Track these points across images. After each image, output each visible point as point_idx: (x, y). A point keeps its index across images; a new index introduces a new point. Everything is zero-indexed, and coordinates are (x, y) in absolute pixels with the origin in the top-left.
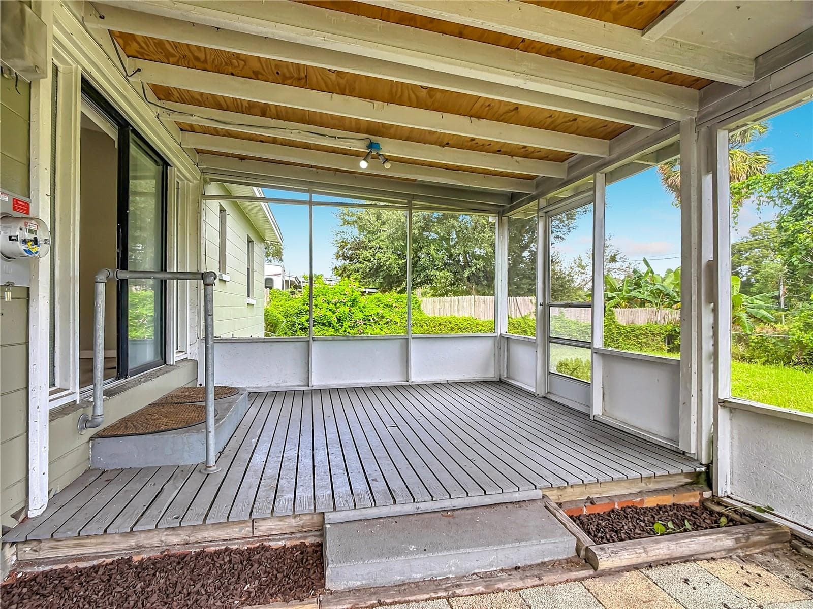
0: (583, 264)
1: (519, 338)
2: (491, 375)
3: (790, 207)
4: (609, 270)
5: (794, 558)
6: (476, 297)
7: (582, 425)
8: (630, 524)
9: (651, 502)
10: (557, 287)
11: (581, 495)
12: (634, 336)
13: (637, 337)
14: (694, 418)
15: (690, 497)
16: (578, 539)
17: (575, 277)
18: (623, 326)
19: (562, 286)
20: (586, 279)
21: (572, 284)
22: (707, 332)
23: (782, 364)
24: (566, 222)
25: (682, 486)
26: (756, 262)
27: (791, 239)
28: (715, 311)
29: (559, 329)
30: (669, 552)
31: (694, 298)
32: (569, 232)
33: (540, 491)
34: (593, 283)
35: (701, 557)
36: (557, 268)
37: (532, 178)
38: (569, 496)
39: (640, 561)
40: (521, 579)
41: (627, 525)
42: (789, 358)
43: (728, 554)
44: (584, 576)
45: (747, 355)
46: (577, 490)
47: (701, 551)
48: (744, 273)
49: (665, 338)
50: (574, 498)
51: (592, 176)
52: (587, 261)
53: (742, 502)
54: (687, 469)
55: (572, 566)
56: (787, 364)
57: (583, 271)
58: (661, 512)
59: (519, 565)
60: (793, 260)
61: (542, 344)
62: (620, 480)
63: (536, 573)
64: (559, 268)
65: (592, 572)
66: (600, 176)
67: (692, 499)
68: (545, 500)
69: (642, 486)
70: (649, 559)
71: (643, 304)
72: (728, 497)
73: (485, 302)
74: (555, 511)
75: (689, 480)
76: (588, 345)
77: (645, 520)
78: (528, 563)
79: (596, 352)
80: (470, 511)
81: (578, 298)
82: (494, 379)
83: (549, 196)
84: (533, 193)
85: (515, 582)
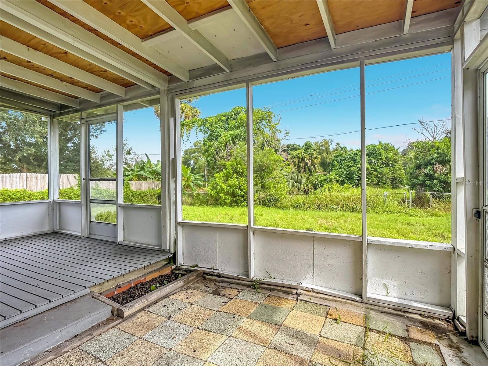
0: (110, 154)
1: (68, 202)
2: (46, 229)
3: (207, 135)
4: (126, 159)
5: (204, 281)
6: (28, 174)
7: (113, 249)
8: (140, 291)
9: (149, 278)
10: (93, 168)
11: (112, 285)
12: (141, 197)
13: (142, 197)
14: (168, 233)
15: (167, 270)
16: (113, 307)
17: (105, 162)
18: (135, 192)
19: (97, 167)
20: (112, 164)
21: (104, 167)
22: (173, 192)
23: (205, 206)
24: (99, 127)
25: (163, 266)
26: (196, 159)
27: (208, 150)
28: (176, 182)
29: (95, 195)
30: (157, 296)
31: (167, 176)
32: (101, 133)
33: (88, 289)
34: (117, 166)
35: (171, 294)
36: (93, 156)
37: (76, 98)
38: (106, 288)
39: (144, 305)
40: (79, 340)
41: (137, 293)
42: (208, 202)
43: (181, 289)
44: (116, 324)
45: (193, 202)
46: (110, 283)
47: (171, 291)
48: (192, 164)
49: (157, 197)
50: (109, 288)
51: (115, 105)
52: (113, 152)
53: (187, 266)
54: (165, 257)
55: (110, 322)
56: (207, 205)
57: (110, 159)
58: (154, 281)
59: (77, 333)
60: (208, 159)
61: (86, 205)
62: (134, 271)
63: (88, 333)
64: (94, 155)
65: (121, 320)
66: (120, 106)
67: (167, 271)
68: (91, 293)
69: (145, 271)
70: (149, 303)
71: (145, 179)
72: (182, 265)
73: (36, 178)
74: (98, 297)
75: (166, 263)
76: (114, 202)
77: (146, 287)
78: (83, 330)
79: (119, 206)
80: (38, 316)
81: (107, 175)
82: (49, 232)
83: (89, 111)
84: (77, 108)
85: (75, 344)
